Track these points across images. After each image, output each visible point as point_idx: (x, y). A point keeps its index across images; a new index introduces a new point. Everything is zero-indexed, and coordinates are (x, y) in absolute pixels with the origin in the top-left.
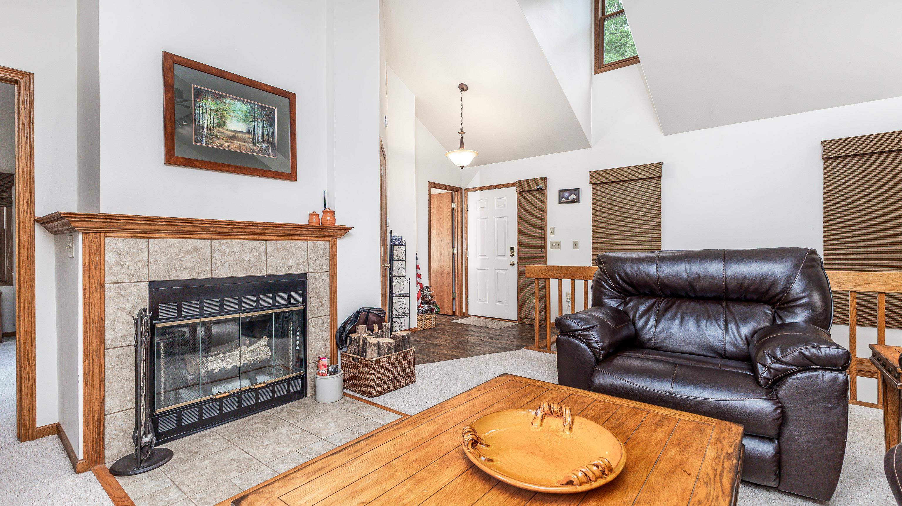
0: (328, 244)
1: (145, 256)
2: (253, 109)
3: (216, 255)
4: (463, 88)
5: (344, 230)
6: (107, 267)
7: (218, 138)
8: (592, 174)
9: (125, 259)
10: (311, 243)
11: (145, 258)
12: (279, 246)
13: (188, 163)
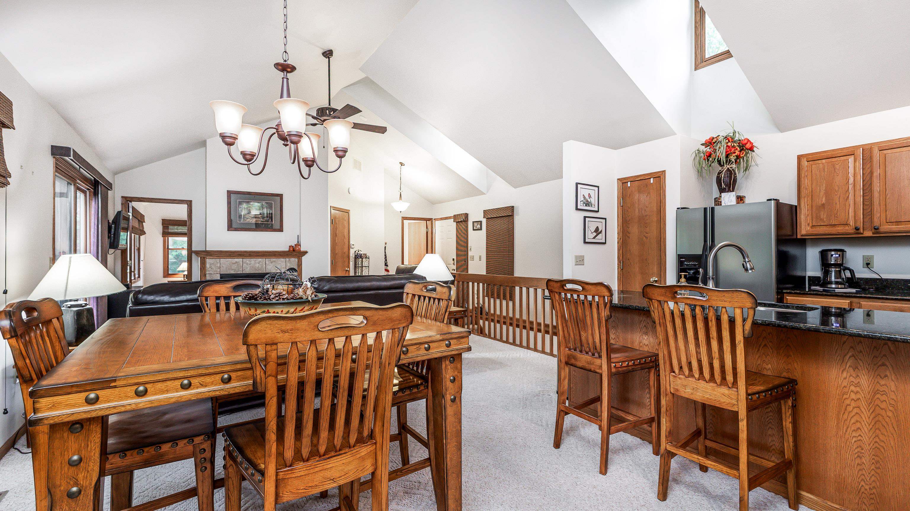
0: (297, 260)
1: (219, 265)
2: (263, 204)
3: (244, 265)
4: (402, 164)
5: (306, 253)
6: (207, 269)
7: (248, 219)
8: (485, 212)
9: (213, 267)
10: (287, 259)
11: (219, 266)
12: (272, 261)
13: (236, 230)
